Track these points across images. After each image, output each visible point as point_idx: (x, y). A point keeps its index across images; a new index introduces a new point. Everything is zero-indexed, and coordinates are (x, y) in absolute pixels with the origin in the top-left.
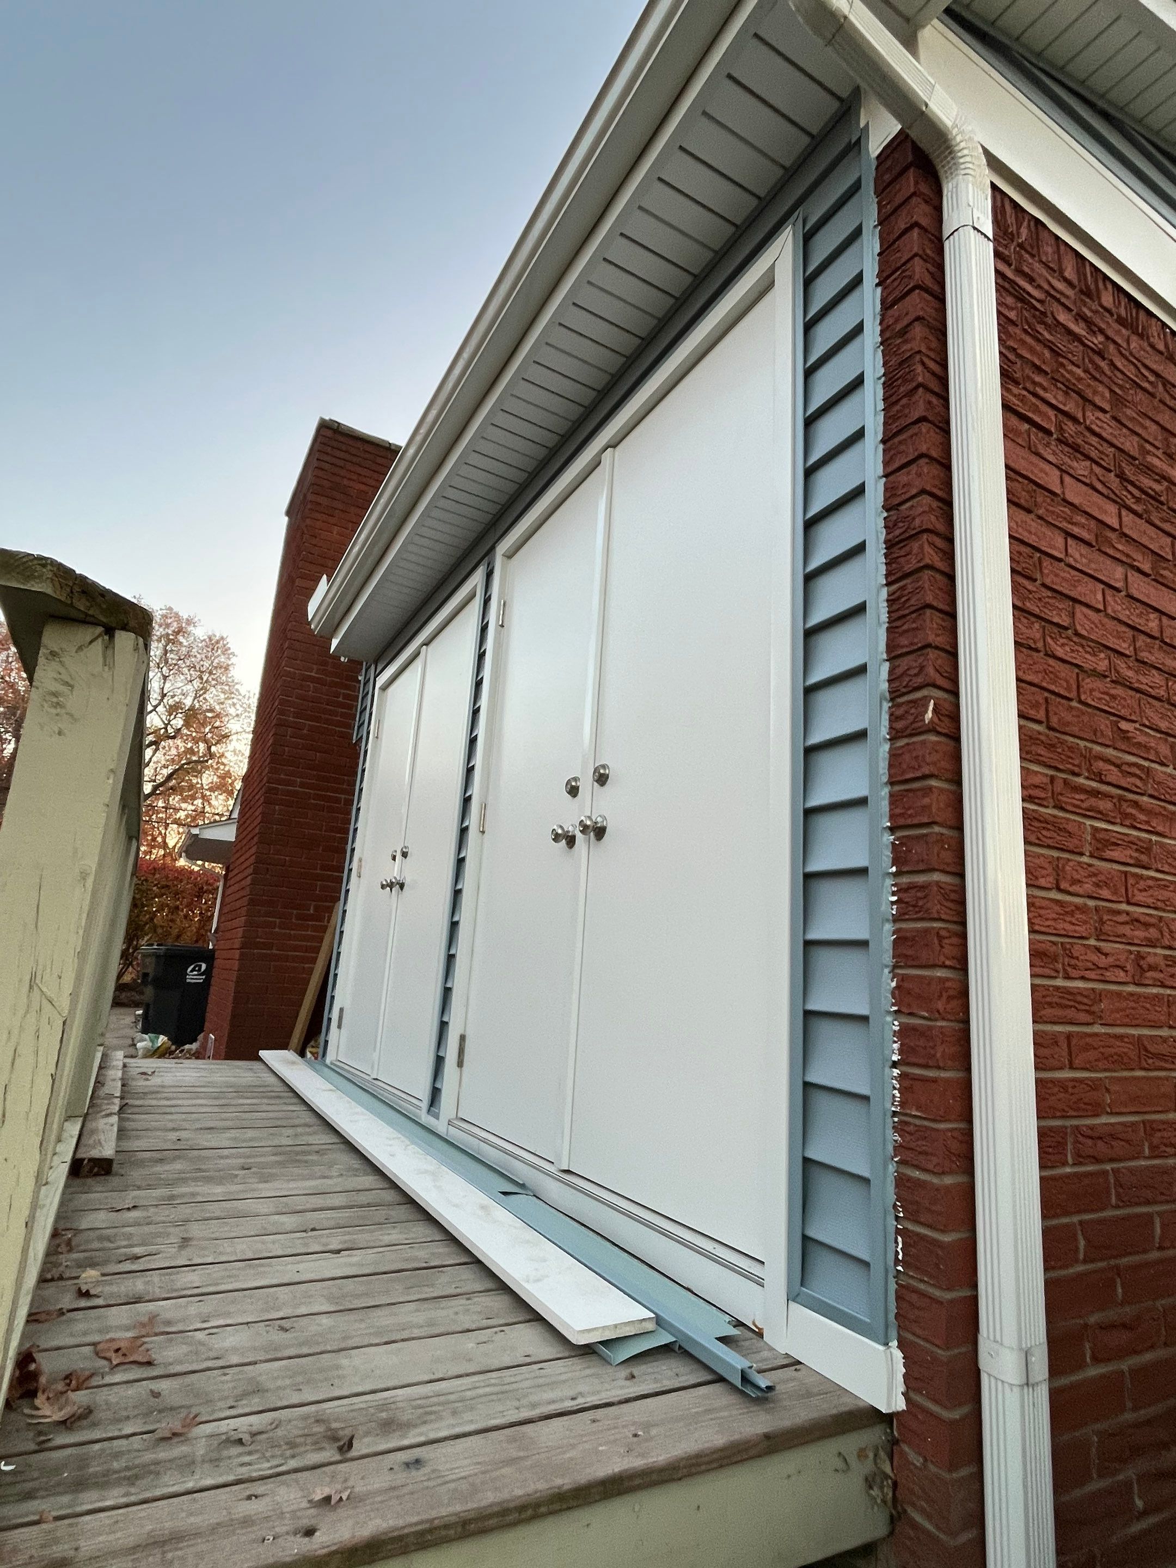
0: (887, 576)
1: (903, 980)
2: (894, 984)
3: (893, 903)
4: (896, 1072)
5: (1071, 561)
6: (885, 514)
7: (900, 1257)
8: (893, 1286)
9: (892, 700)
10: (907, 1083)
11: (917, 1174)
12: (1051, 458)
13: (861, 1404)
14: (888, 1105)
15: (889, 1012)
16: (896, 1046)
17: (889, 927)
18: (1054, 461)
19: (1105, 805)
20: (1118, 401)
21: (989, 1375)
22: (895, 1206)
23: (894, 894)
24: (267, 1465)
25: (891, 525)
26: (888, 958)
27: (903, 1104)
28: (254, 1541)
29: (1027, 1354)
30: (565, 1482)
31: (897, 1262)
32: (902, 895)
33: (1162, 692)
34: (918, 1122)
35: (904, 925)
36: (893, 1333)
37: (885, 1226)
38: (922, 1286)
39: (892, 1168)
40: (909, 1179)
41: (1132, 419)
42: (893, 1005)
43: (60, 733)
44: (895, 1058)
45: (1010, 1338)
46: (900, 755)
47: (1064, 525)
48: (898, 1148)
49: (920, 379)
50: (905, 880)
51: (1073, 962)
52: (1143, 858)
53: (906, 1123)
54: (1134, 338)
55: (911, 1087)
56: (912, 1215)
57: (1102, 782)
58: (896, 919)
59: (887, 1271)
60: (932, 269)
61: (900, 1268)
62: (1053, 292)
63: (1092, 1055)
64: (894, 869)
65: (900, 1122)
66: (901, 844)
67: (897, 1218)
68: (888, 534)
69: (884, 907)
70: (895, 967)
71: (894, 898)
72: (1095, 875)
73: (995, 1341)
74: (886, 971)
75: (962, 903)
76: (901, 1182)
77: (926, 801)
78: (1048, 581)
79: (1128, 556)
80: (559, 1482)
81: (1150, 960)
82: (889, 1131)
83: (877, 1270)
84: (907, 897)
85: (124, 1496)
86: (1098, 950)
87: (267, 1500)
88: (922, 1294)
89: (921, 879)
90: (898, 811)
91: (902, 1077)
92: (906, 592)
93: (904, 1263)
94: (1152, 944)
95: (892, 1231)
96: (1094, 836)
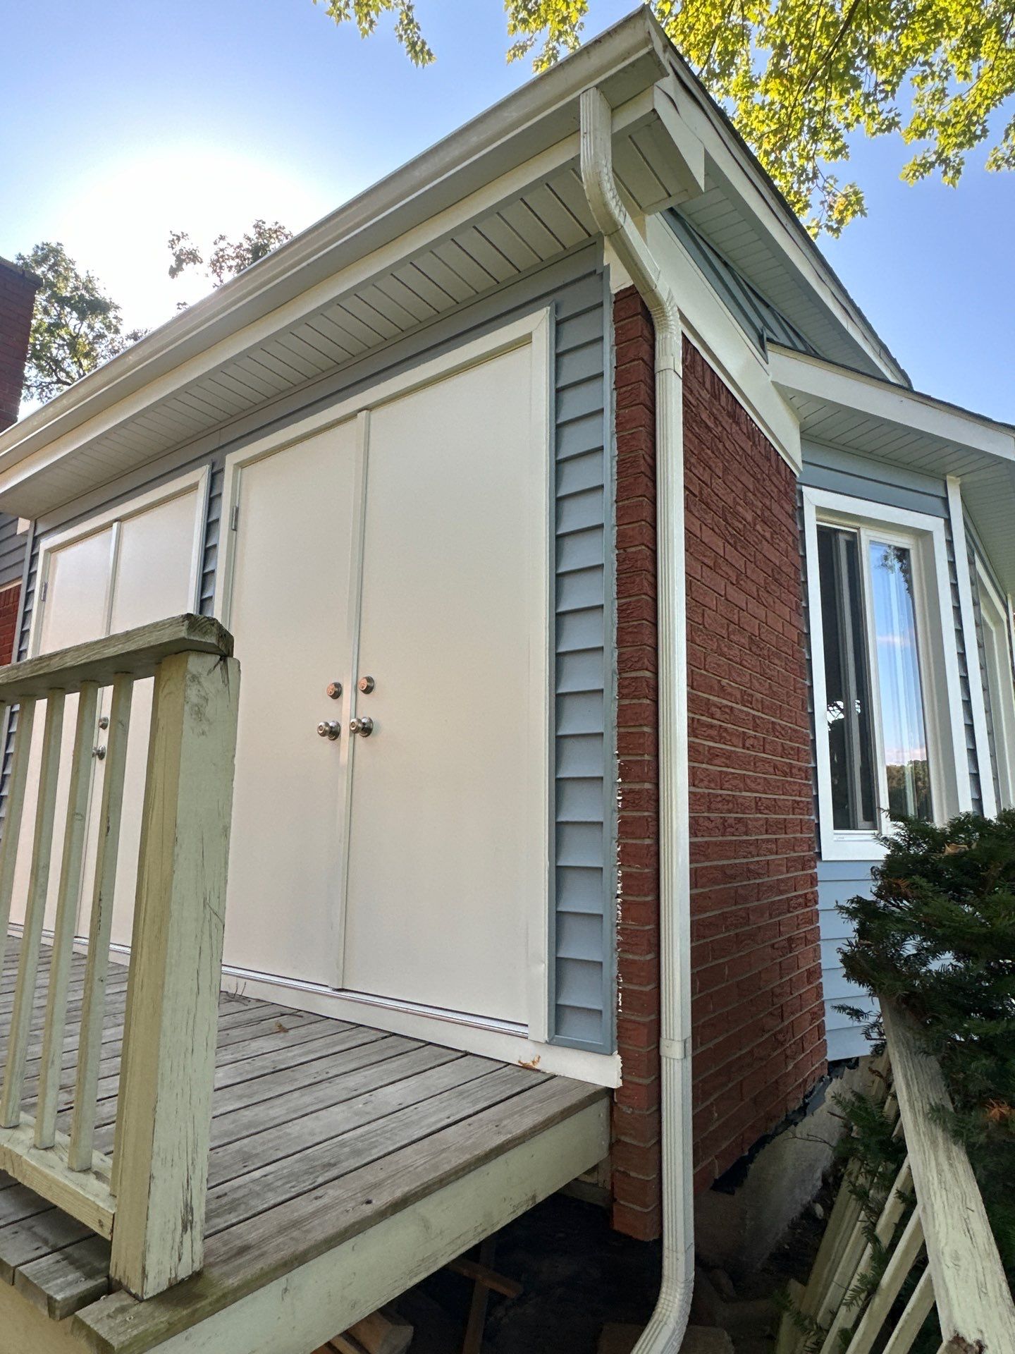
0: (618, 593)
1: (624, 847)
2: (619, 849)
3: (619, 801)
4: (619, 900)
5: (703, 581)
6: (617, 552)
7: (620, 1004)
8: (615, 1021)
9: (620, 674)
10: (626, 906)
11: (631, 957)
12: (696, 514)
13: (598, 1088)
14: (614, 919)
15: (615, 866)
16: (619, 885)
17: (616, 815)
18: (699, 516)
19: (714, 733)
20: (725, 470)
21: (666, 1058)
22: (618, 977)
23: (619, 795)
24: (307, 1183)
25: (621, 560)
26: (615, 834)
27: (623, 918)
28: (342, 1213)
29: (685, 1042)
30: (479, 1152)
31: (618, 1007)
32: (625, 796)
33: (738, 660)
34: (632, 928)
35: (625, 814)
36: (616, 1047)
37: (612, 989)
38: (633, 1018)
39: (615, 956)
40: (627, 960)
41: (732, 482)
42: (619, 861)
43: (203, 733)
44: (619, 892)
45: (678, 1037)
46: (625, 710)
47: (701, 558)
48: (619, 944)
49: (643, 469)
50: (626, 786)
51: (699, 828)
52: (728, 762)
53: (627, 929)
54: (734, 425)
55: (629, 908)
56: (627, 980)
57: (713, 718)
58: (620, 810)
59: (612, 1013)
60: (649, 391)
61: (620, 1010)
62: (700, 399)
63: (704, 880)
64: (620, 780)
65: (622, 929)
66: (625, 765)
67: (619, 984)
68: (618, 566)
69: (614, 804)
70: (619, 838)
71: (620, 798)
72: (709, 775)
73: (670, 1039)
74: (614, 841)
75: (657, 800)
76: (622, 964)
77: (641, 741)
78: (693, 596)
79: (727, 574)
80: (476, 1153)
81: (729, 821)
82: (615, 935)
83: (607, 1016)
84: (629, 797)
85: (237, 1217)
86: (709, 818)
87: (327, 1196)
88: (634, 1022)
89: (636, 787)
90: (623, 745)
91: (622, 904)
92: (631, 607)
93: (622, 1007)
94: (730, 811)
95: (616, 990)
96: (709, 751)
